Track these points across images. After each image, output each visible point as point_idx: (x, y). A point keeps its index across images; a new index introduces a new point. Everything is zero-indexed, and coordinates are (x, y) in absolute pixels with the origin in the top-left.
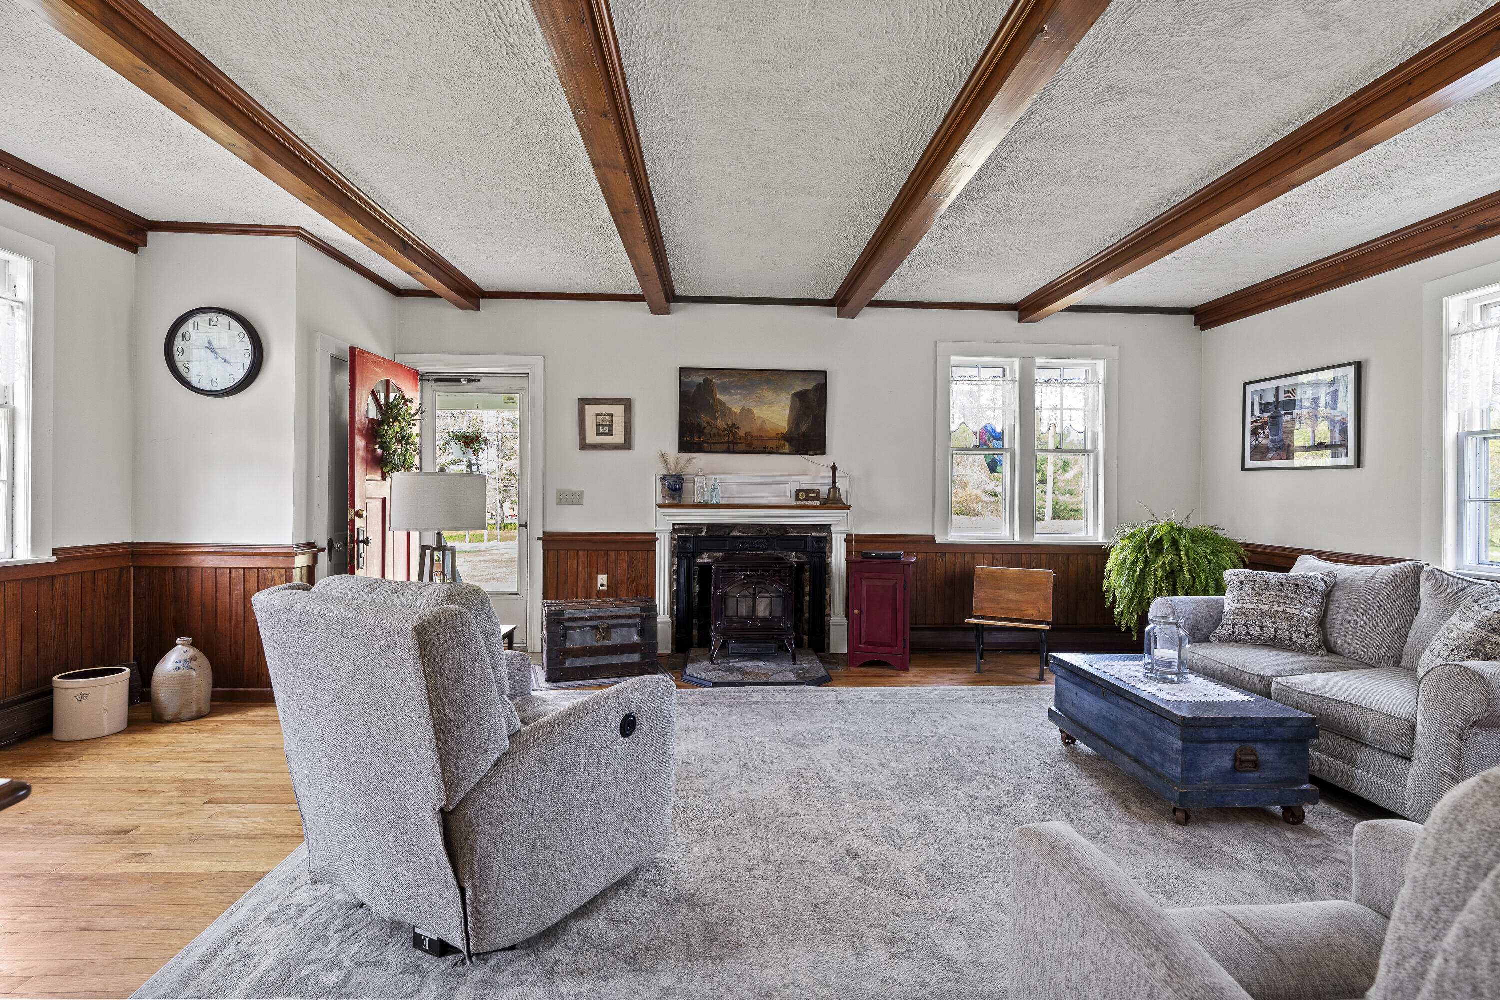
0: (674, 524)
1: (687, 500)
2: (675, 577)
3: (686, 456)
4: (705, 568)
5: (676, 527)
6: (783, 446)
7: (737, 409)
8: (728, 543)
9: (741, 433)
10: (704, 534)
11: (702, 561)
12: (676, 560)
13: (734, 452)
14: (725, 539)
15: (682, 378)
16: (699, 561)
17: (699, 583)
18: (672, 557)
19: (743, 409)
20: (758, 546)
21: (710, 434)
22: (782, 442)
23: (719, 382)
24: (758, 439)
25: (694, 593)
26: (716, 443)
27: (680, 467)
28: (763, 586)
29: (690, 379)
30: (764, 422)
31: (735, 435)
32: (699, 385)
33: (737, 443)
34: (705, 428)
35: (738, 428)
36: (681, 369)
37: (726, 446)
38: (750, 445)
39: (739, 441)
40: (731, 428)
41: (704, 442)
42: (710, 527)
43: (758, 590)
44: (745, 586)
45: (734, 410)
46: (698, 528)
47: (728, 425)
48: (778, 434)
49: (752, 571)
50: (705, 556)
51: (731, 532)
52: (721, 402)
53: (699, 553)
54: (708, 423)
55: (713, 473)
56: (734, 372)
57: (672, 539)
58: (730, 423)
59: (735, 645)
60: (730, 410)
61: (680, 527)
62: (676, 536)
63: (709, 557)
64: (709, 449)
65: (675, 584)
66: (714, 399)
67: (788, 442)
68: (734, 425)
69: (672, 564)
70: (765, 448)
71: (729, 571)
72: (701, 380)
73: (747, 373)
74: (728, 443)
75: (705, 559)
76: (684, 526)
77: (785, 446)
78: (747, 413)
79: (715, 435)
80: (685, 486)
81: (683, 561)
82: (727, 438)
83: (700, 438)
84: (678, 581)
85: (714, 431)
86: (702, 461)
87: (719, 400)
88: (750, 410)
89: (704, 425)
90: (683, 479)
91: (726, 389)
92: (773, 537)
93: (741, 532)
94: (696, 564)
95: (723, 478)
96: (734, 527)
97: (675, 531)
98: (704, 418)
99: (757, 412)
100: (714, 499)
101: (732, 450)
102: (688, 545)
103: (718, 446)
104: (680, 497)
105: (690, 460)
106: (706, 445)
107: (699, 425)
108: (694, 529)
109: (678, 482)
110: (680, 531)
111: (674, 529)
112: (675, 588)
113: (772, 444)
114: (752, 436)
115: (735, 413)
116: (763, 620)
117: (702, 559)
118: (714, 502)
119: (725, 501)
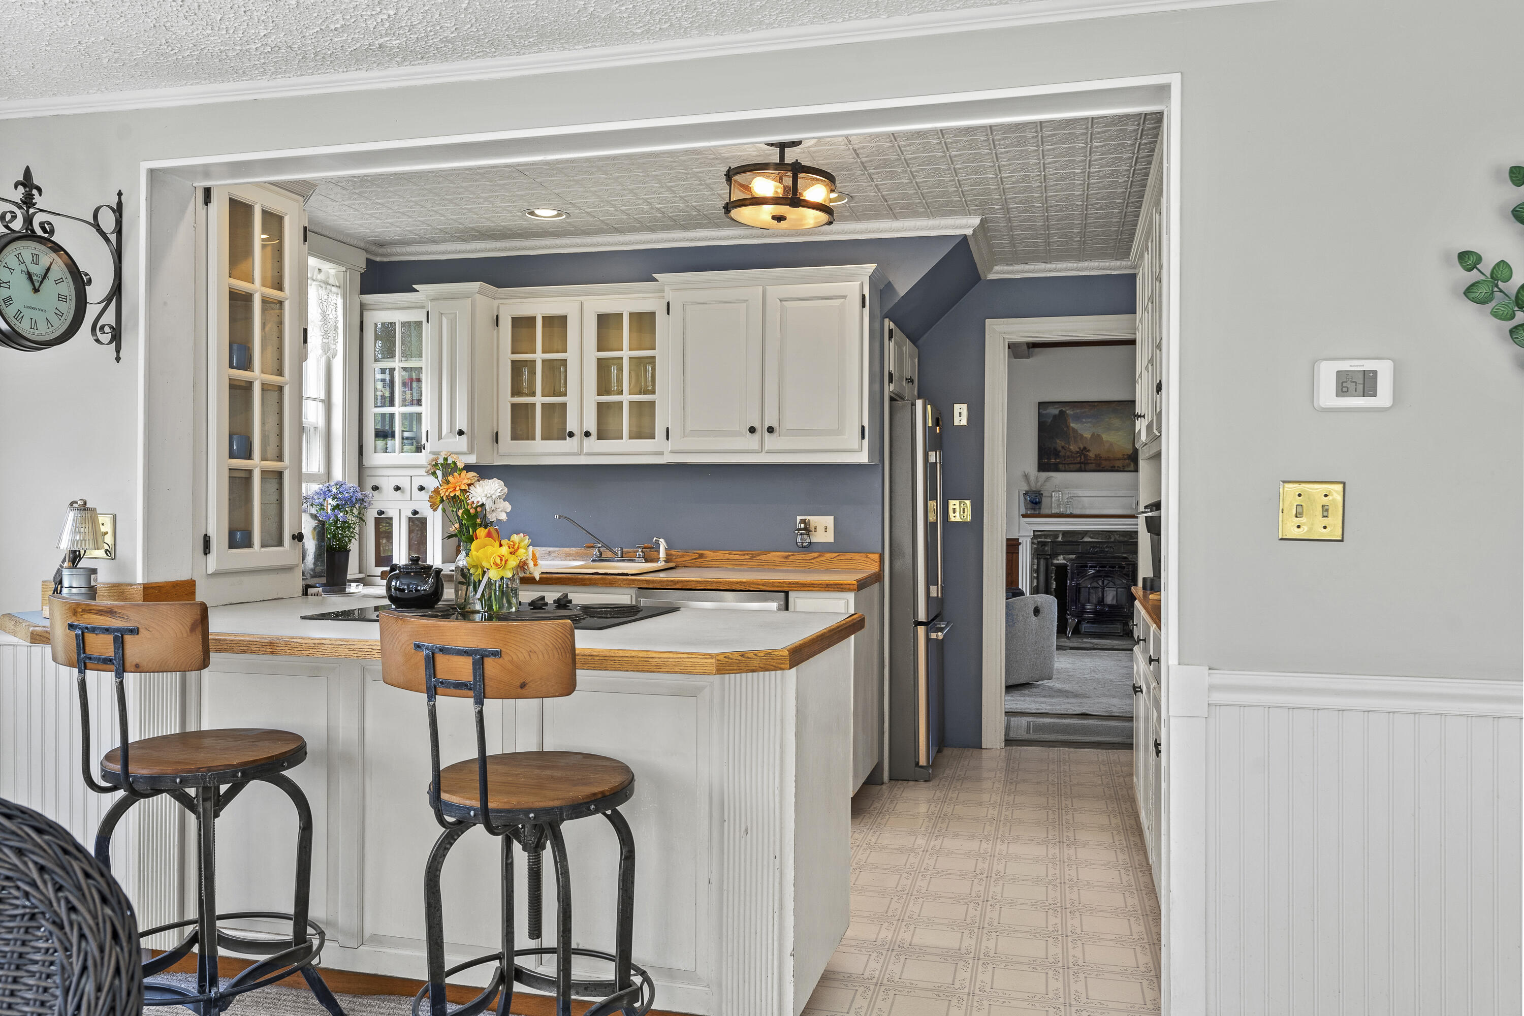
0: (1034, 531)
1: (1044, 511)
2: (1035, 575)
3: (1044, 475)
4: (1062, 569)
5: (1036, 533)
6: (1128, 465)
7: (1087, 435)
8: (1080, 546)
9: (1091, 455)
10: (1060, 539)
11: (1058, 562)
12: (1036, 561)
13: (1085, 471)
14: (1078, 543)
15: (1041, 411)
16: (1055, 562)
17: (1055, 580)
18: (1033, 558)
19: (1093, 435)
20: (1106, 550)
21: (1064, 456)
22: (1127, 461)
23: (1072, 413)
24: (1106, 460)
25: (1051, 588)
26: (1069, 463)
27: (1039, 484)
28: (1110, 579)
29: (1048, 411)
30: (1111, 444)
31: (1086, 456)
32: (1055, 416)
33: (1088, 463)
34: (1060, 452)
35: (1089, 451)
36: (1039, 403)
37: (1078, 466)
38: (1099, 465)
39: (1089, 462)
40: (1082, 450)
41: (1059, 463)
42: (1065, 533)
43: (1106, 582)
44: (1095, 577)
45: (1085, 435)
46: (1055, 534)
47: (1080, 448)
48: (1124, 455)
49: (1100, 567)
50: (1061, 557)
51: (1083, 538)
52: (1073, 429)
53: (1055, 555)
54: (1063, 447)
55: (1067, 488)
56: (1084, 404)
57: (1033, 543)
58: (1082, 447)
59: (1088, 625)
60: (1082, 436)
61: (1040, 533)
62: (1035, 541)
63: (1064, 559)
64: (1063, 469)
65: (1035, 581)
66: (1068, 427)
67: (1132, 461)
68: (1085, 448)
69: (1032, 564)
70: (1112, 467)
71: (1082, 567)
72: (1056, 412)
73: (1096, 404)
74: (1080, 463)
75: (1060, 560)
76: (1043, 533)
77: (1130, 464)
78: (1096, 438)
79: (1068, 457)
80: (1044, 500)
81: (1042, 562)
82: (1079, 459)
83: (1055, 459)
84: (1037, 578)
85: (1068, 454)
86: (1058, 478)
87: (1073, 428)
88: (1099, 436)
89: (1060, 448)
90: (1042, 494)
91: (1077, 418)
92: (1119, 542)
93: (1092, 538)
94: (1052, 564)
95: (1076, 492)
96: (1085, 533)
97: (1035, 537)
98: (1059, 443)
99: (1105, 437)
100: (1068, 510)
101: (1083, 469)
102: (1046, 548)
103: (1071, 466)
104: (1040, 509)
105: (1048, 478)
106: (1061, 466)
107: (1055, 449)
108: (1051, 535)
109: (1039, 497)
110: (1040, 536)
111: (1034, 535)
112: (1035, 584)
113: (1118, 464)
114: (1101, 457)
115: (1086, 438)
116: (1110, 606)
117: (1058, 560)
118: (1068, 512)
119: (1077, 512)
